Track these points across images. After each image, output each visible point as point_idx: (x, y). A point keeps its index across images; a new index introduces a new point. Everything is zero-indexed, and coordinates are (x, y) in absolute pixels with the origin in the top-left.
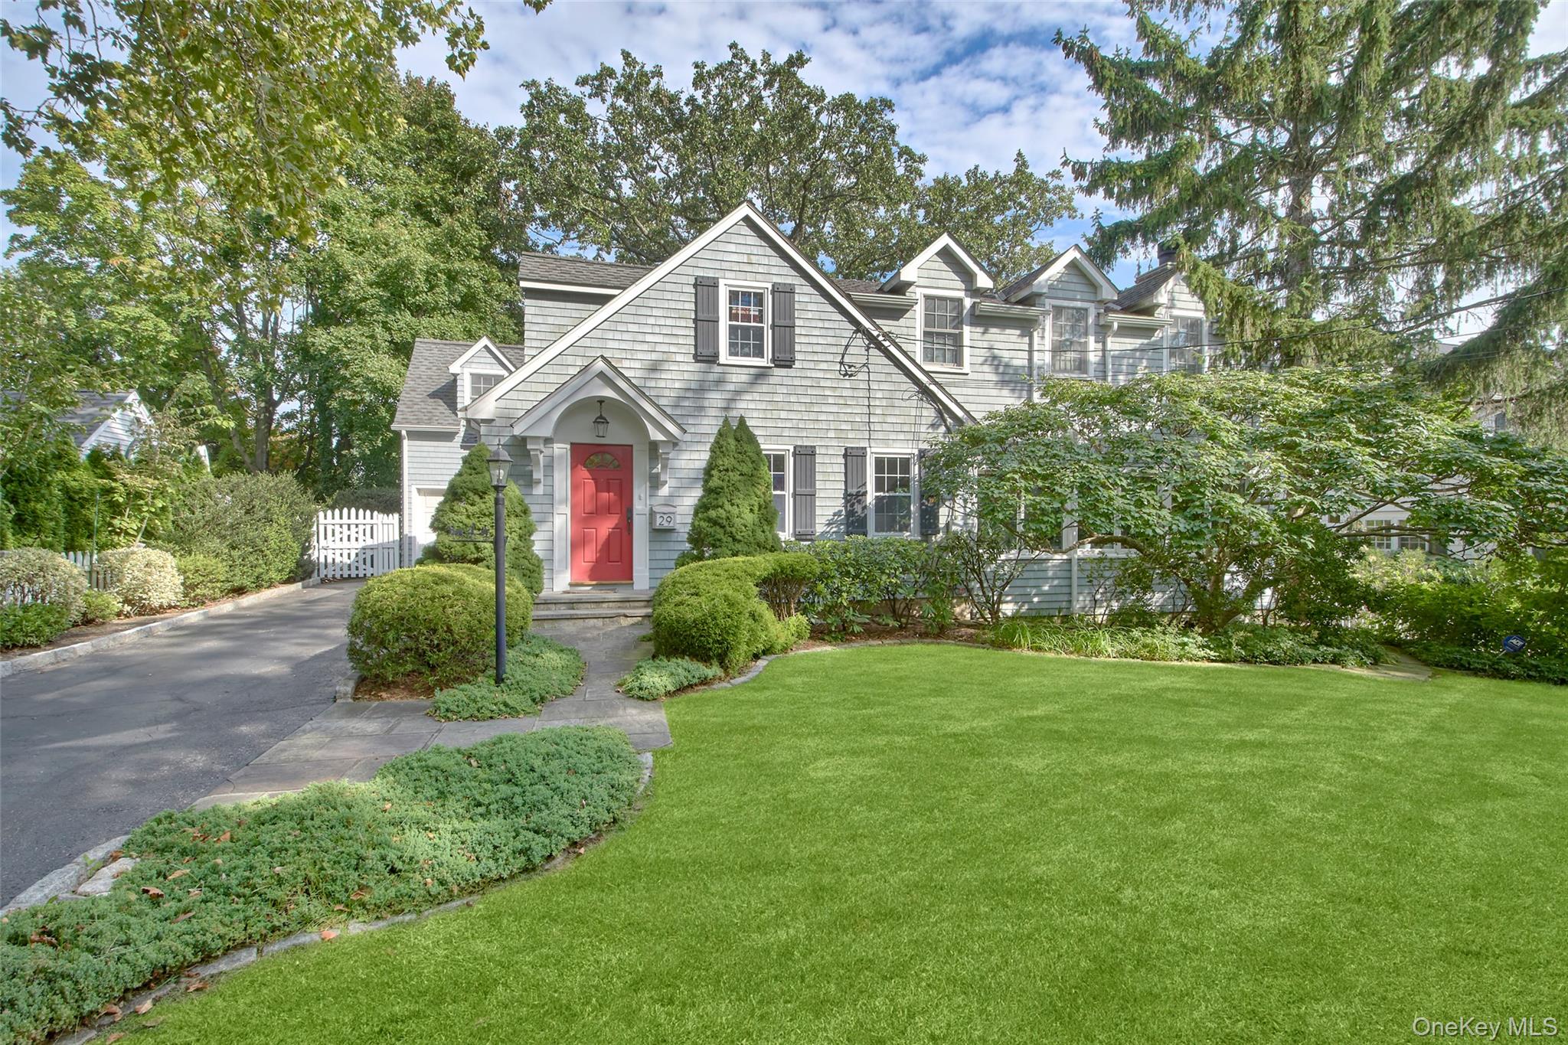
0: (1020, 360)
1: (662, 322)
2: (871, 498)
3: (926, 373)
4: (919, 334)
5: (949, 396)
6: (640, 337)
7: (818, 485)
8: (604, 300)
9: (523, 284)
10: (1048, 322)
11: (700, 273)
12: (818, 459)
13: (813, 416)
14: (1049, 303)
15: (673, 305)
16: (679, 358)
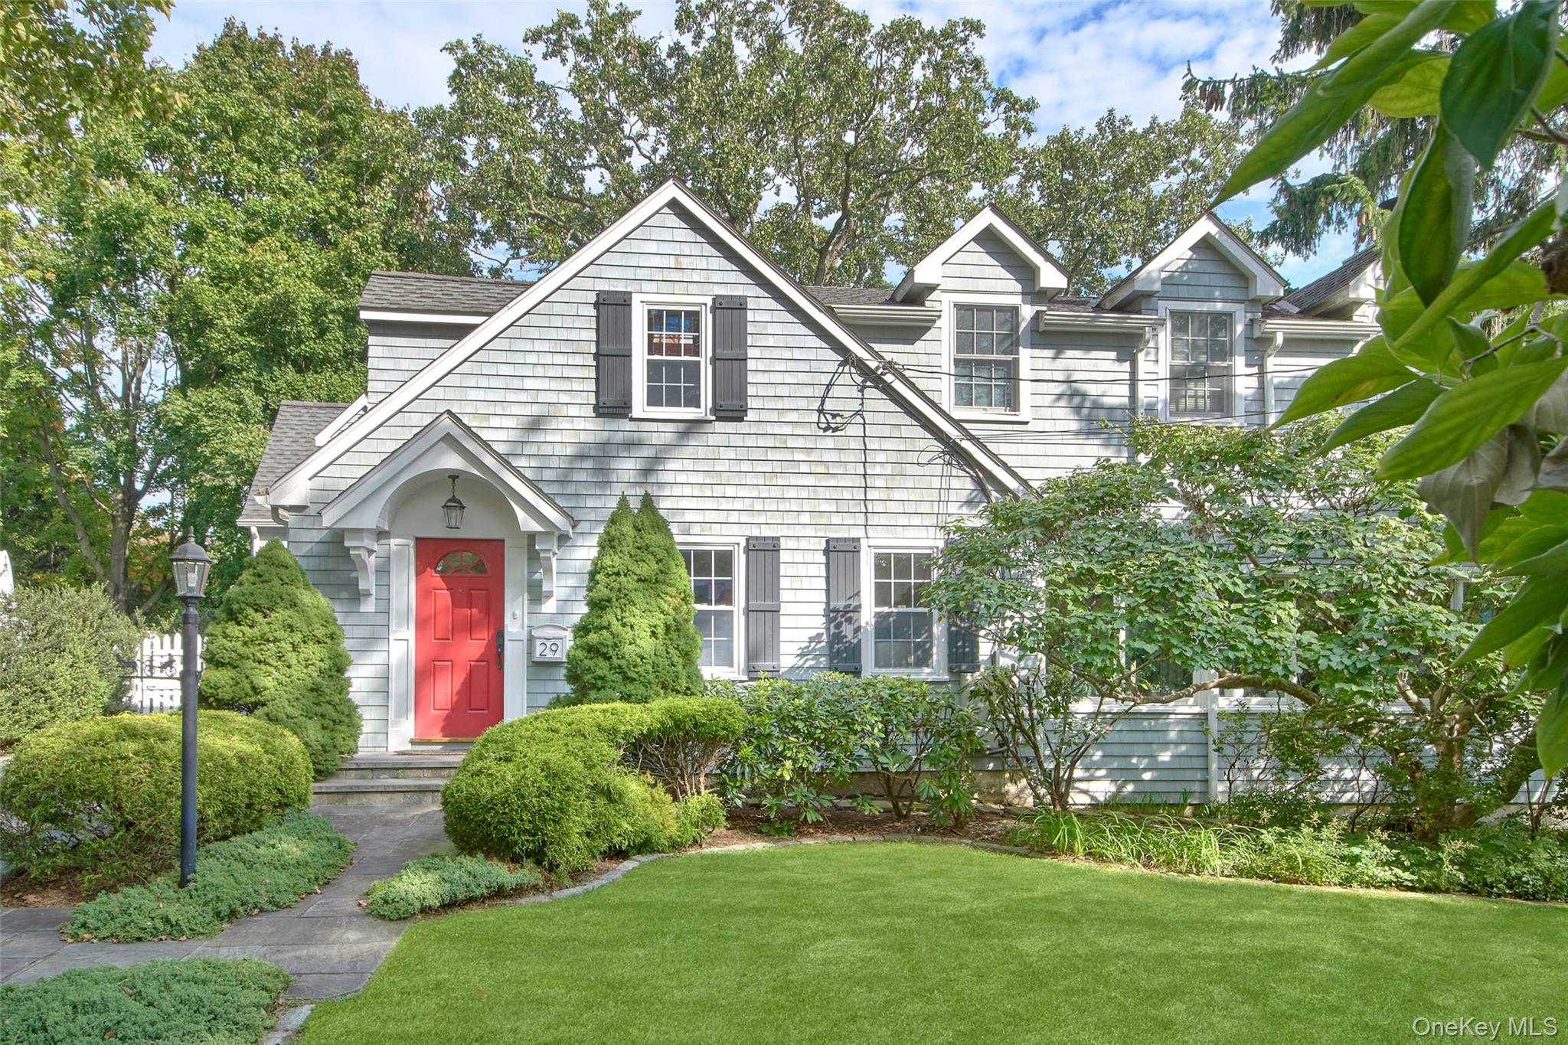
0: (1117, 395)
1: (547, 359)
2: (868, 614)
3: (957, 423)
4: (946, 363)
5: (994, 457)
6: (516, 383)
7: (785, 595)
8: (460, 332)
9: (364, 315)
10: (1164, 336)
11: (604, 286)
12: (784, 556)
13: (776, 492)
14: (1164, 307)
15: (564, 334)
16: (573, 411)
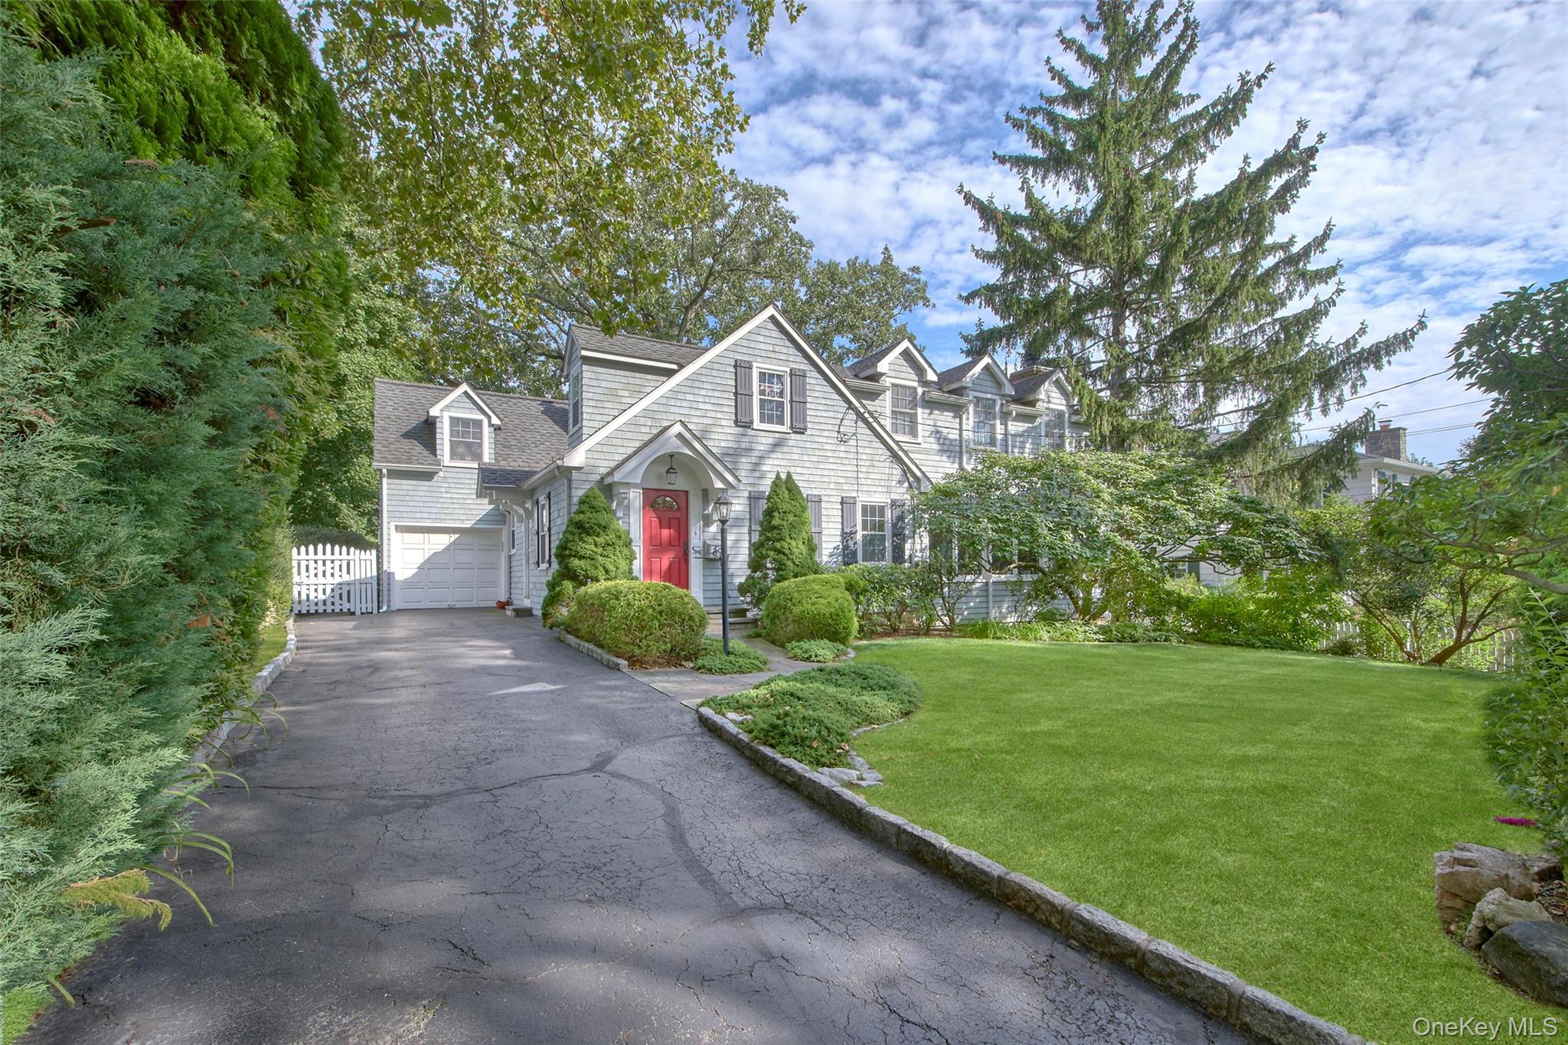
0: (954, 435)
1: (710, 393)
2: (859, 537)
3: (897, 443)
4: (888, 413)
5: (911, 460)
6: (695, 405)
7: (824, 525)
8: (669, 373)
9: (584, 353)
10: (971, 408)
11: (739, 357)
12: (823, 505)
13: (819, 472)
14: (972, 395)
15: (719, 381)
16: (724, 423)
